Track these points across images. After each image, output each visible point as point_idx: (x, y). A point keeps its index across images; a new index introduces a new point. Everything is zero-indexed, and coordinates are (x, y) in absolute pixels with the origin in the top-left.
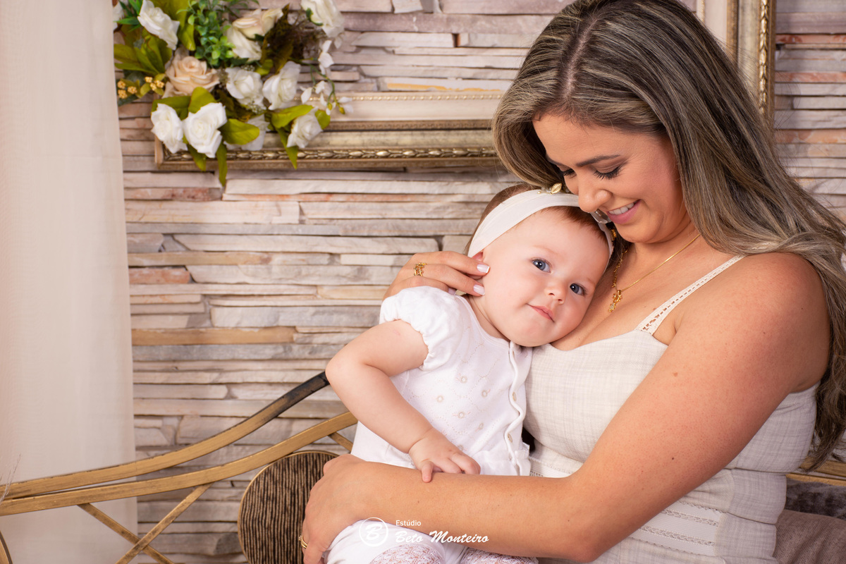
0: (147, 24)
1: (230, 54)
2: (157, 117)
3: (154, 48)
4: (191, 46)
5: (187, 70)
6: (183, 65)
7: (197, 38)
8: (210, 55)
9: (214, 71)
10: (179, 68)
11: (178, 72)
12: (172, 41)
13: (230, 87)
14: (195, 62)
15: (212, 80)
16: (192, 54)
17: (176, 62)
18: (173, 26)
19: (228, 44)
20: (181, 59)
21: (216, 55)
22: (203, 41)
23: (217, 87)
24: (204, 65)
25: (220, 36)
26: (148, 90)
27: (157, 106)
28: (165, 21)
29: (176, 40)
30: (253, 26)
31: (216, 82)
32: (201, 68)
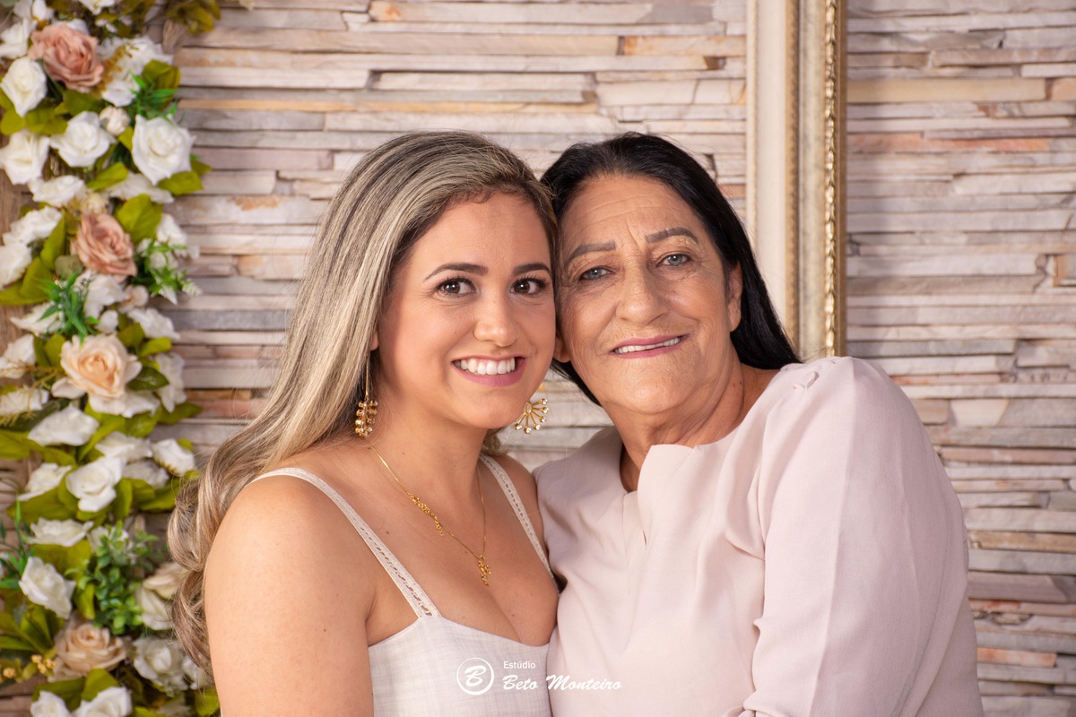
0: (31, 592)
1: (139, 620)
2: (39, 709)
3: (40, 619)
4: (89, 613)
5: (84, 642)
6: (78, 636)
7: (96, 603)
8: (111, 621)
9: (119, 642)
10: (73, 641)
11: (71, 646)
12: (63, 609)
13: (139, 664)
14: (95, 632)
15: (116, 653)
16: (91, 621)
17: (69, 632)
18: (65, 589)
19: (136, 608)
20: (76, 628)
21: (119, 623)
22: (104, 605)
23: (122, 663)
24: (106, 634)
25: (124, 598)
26: (34, 671)
27: (39, 695)
28: (56, 586)
29: (69, 607)
30: (168, 586)
31: (122, 656)
32: (102, 640)
